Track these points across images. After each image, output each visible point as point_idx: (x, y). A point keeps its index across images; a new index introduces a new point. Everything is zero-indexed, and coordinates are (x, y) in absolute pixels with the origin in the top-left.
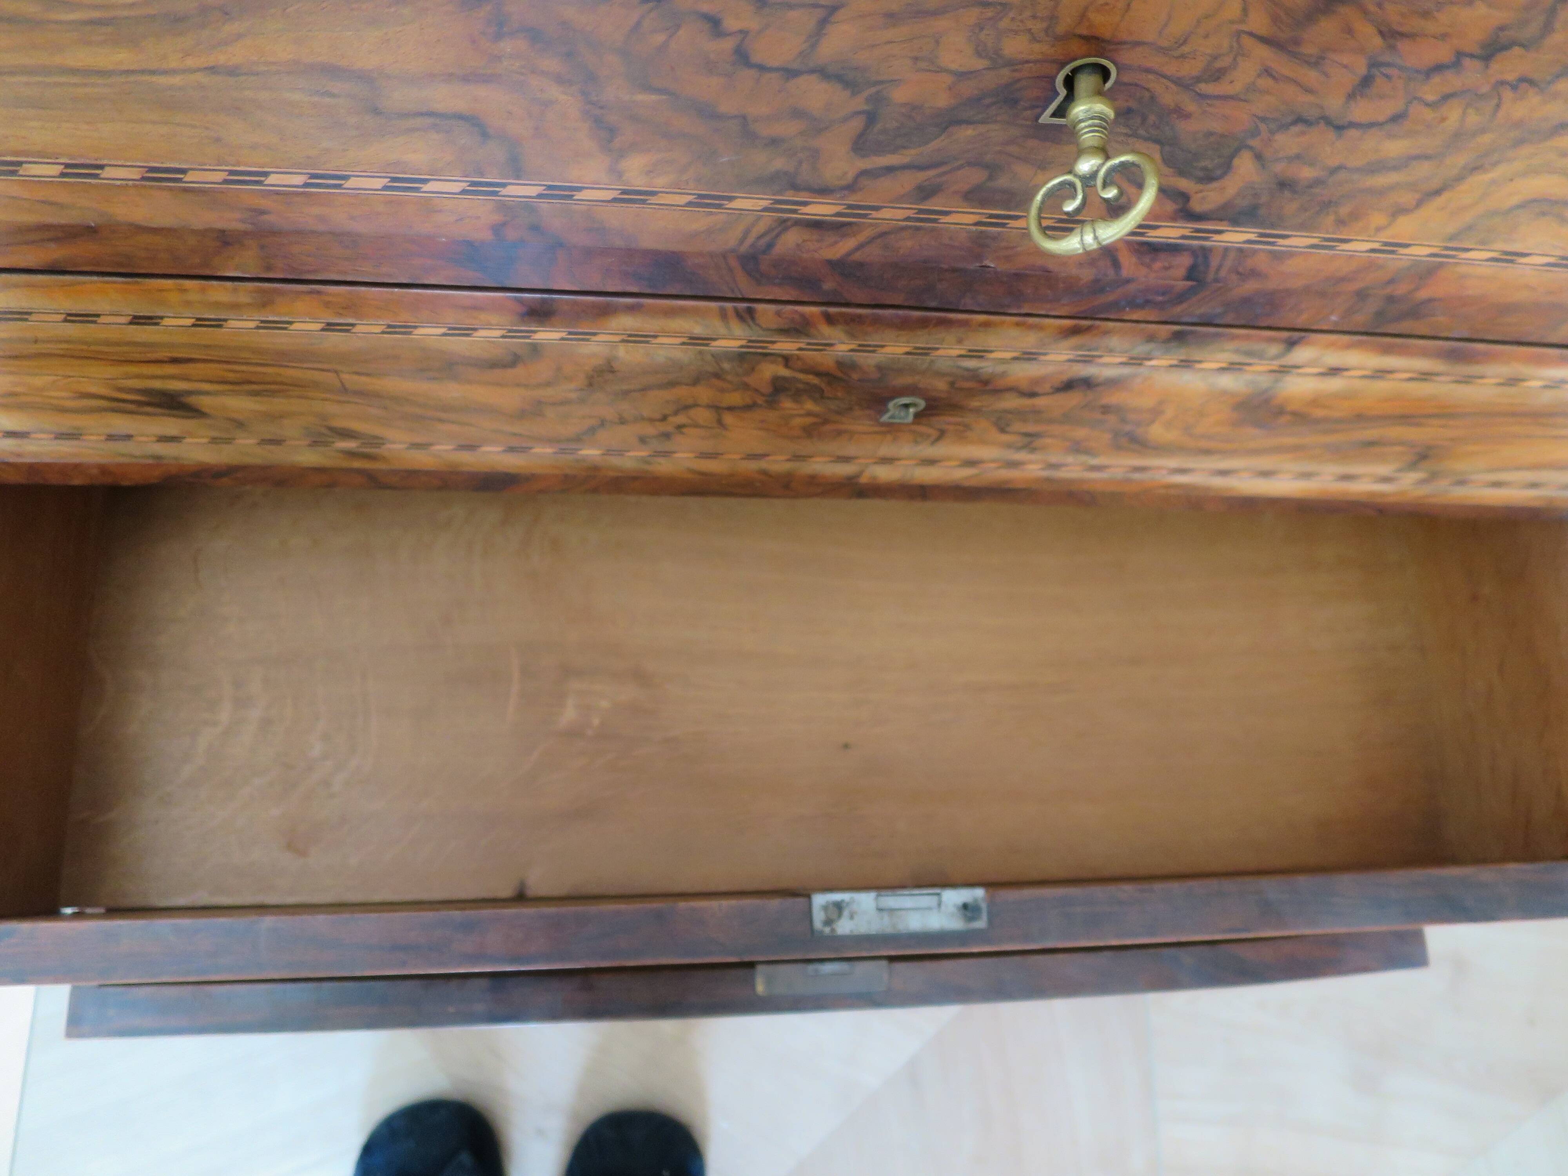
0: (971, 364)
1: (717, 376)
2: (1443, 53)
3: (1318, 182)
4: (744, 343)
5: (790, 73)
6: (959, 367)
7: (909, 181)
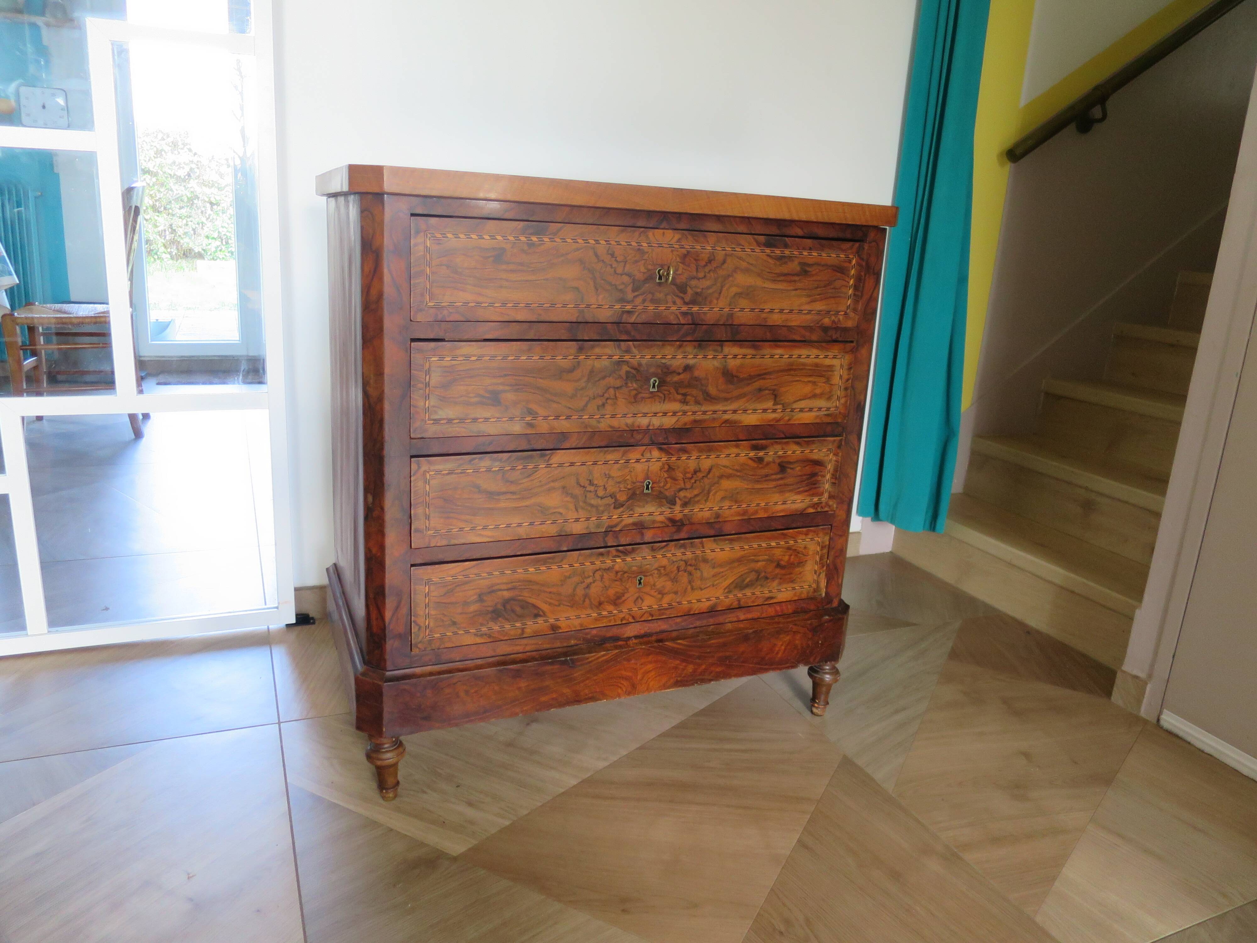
0: (663, 361)
1: (615, 373)
3: (701, 292)
4: (618, 357)
6: (661, 363)
7: (641, 298)
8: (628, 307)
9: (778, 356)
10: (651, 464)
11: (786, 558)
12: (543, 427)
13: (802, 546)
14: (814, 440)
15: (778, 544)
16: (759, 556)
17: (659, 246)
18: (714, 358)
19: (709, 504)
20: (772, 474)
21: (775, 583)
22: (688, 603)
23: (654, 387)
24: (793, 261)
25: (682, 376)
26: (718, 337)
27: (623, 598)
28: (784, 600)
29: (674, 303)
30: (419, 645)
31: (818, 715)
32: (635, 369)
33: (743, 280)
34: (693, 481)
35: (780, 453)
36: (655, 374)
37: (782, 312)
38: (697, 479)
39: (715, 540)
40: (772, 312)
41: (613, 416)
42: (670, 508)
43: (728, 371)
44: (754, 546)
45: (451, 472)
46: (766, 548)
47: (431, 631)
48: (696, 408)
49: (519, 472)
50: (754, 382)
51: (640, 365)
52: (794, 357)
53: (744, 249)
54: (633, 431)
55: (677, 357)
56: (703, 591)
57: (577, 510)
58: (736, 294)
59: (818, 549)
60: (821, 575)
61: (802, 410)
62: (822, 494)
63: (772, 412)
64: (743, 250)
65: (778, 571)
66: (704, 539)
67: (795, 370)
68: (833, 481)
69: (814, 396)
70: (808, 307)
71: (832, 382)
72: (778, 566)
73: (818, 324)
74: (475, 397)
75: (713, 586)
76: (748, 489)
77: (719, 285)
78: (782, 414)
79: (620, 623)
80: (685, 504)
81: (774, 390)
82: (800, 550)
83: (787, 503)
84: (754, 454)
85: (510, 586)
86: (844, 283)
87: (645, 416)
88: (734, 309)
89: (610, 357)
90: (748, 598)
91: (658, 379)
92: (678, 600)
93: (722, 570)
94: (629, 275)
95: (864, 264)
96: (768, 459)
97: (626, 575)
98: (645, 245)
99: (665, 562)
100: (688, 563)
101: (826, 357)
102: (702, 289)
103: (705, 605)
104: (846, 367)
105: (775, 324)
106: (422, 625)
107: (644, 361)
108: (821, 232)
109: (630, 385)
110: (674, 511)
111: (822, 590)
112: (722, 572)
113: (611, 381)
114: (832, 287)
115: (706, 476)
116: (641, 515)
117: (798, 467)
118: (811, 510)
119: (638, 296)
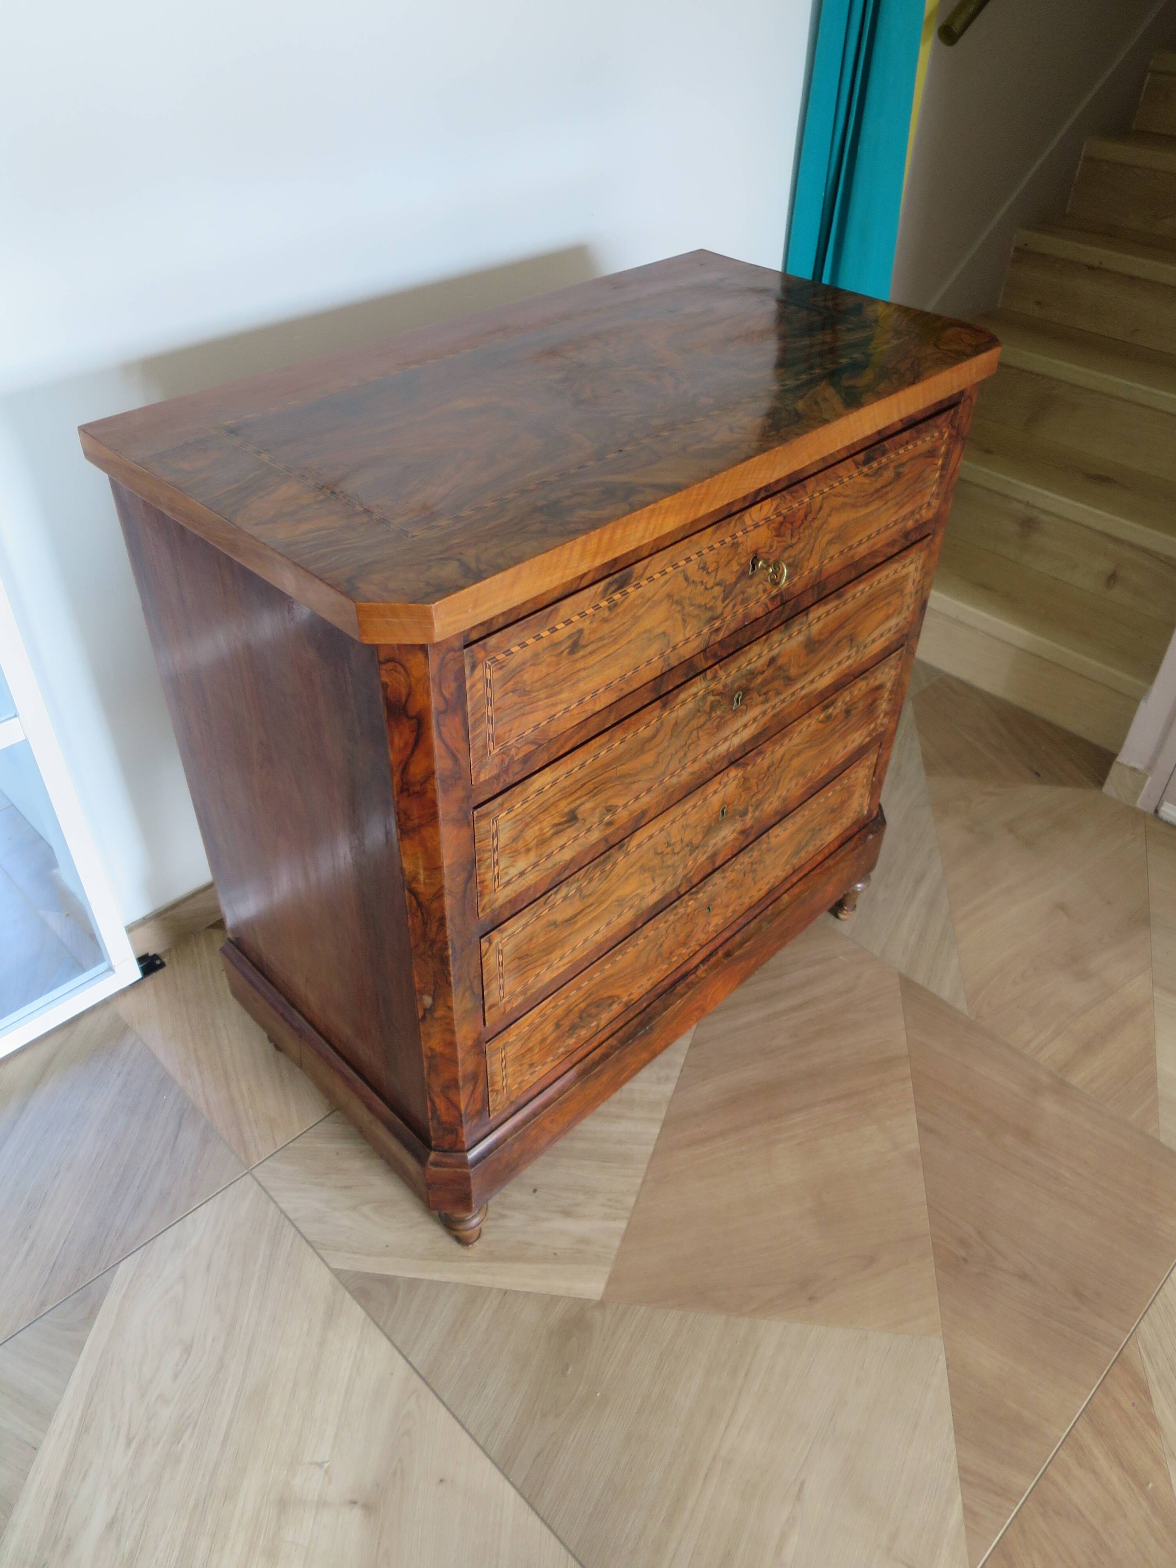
0: (749, 667)
1: (699, 711)
2: (800, 522)
3: (794, 561)
4: (704, 690)
5: (712, 588)
6: (746, 670)
7: (731, 604)
8: (717, 624)
9: (859, 594)
10: (727, 787)
11: (839, 799)
12: (623, 816)
13: (854, 779)
14: (879, 666)
15: (834, 790)
16: (817, 813)
17: (754, 528)
18: (799, 632)
19: (778, 794)
20: (838, 726)
21: (827, 829)
22: (750, 899)
23: (737, 703)
24: (888, 468)
25: (766, 674)
26: (806, 604)
27: (693, 934)
29: (765, 591)
30: (498, 1108)
31: (846, 920)
32: (720, 694)
33: (836, 521)
34: (765, 780)
35: (848, 698)
36: (740, 688)
38: (769, 775)
39: (779, 826)
41: (694, 761)
42: (742, 821)
43: (810, 639)
44: (813, 807)
45: (525, 926)
46: (823, 802)
47: (509, 1088)
48: (777, 700)
49: (597, 879)
50: (834, 636)
51: (725, 686)
52: (873, 586)
53: (842, 480)
54: (711, 764)
55: (762, 655)
56: (764, 880)
57: (654, 881)
58: (828, 542)
59: (867, 772)
60: (866, 796)
62: (878, 717)
63: (847, 660)
64: (841, 482)
65: (830, 817)
66: (770, 831)
67: (874, 599)
68: (890, 697)
69: (888, 617)
70: (894, 519)
71: (905, 592)
72: (832, 811)
73: (901, 531)
74: (550, 830)
75: (774, 868)
76: (815, 755)
77: (812, 541)
78: (855, 657)
79: (689, 958)
80: (757, 806)
81: (851, 635)
82: (852, 784)
83: (848, 746)
84: (824, 714)
85: (586, 996)
86: (933, 468)
87: (726, 741)
88: (824, 561)
89: (695, 695)
90: (801, 859)
91: (743, 690)
92: (741, 903)
94: (720, 583)
95: (955, 433)
96: (834, 713)
97: (696, 912)
98: (740, 534)
99: (732, 876)
100: (754, 863)
101: (904, 567)
102: (795, 556)
103: (764, 891)
104: (919, 568)
105: (861, 557)
106: (499, 1088)
107: (729, 680)
109: (714, 715)
110: (746, 821)
111: (865, 809)
112: (783, 850)
113: (695, 723)
114: (921, 479)
115: (778, 766)
116: (715, 845)
117: (861, 702)
118: (868, 739)
119: (728, 604)
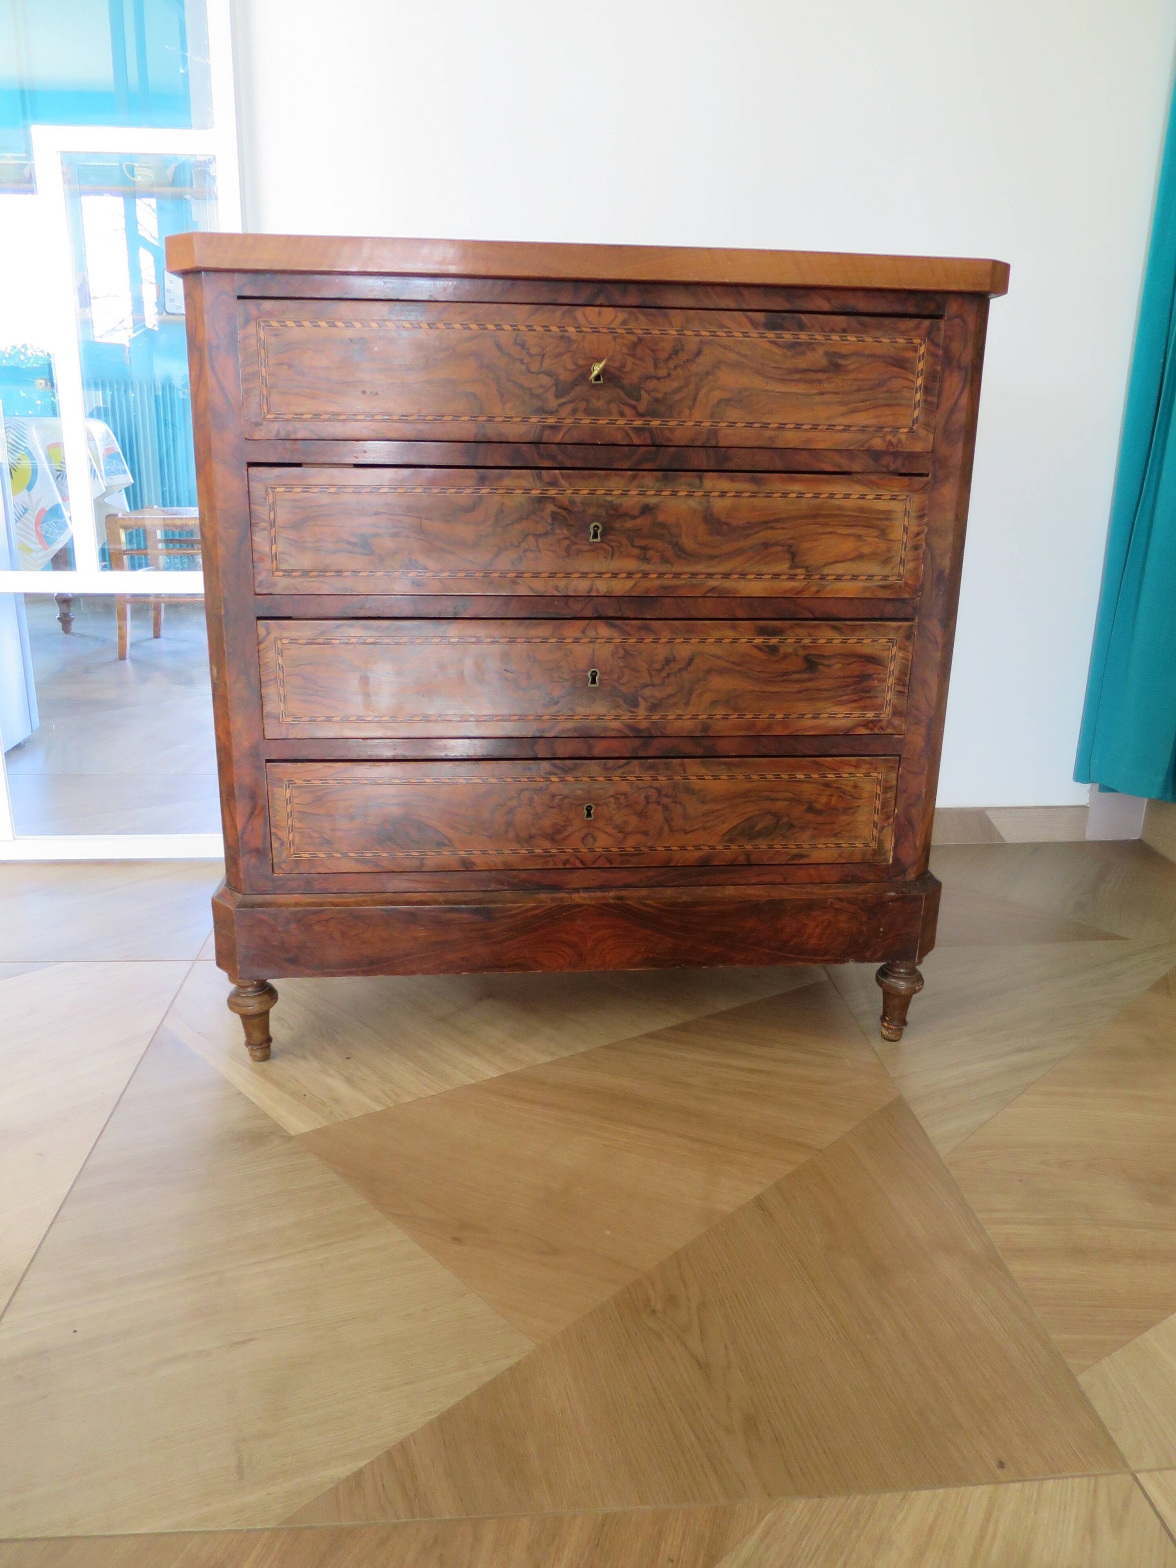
0: (609, 498)
1: (535, 513)
3: (664, 399)
4: (540, 491)
5: (538, 373)
6: (605, 500)
7: (570, 407)
8: (551, 421)
9: (794, 495)
10: (597, 646)
11: (824, 799)
12: (435, 585)
13: (851, 784)
14: (863, 625)
15: (808, 776)
16: (777, 791)
17: (594, 332)
18: (690, 495)
19: (692, 710)
20: (795, 672)
21: (806, 835)
22: (666, 850)
23: (595, 536)
24: (814, 349)
25: (638, 522)
26: (696, 465)
27: (566, 833)
28: (823, 862)
29: (622, 414)
30: (283, 866)
32: (565, 509)
33: (732, 379)
34: (664, 674)
35: (806, 641)
36: (597, 518)
37: (800, 428)
38: (669, 671)
39: (702, 763)
40: (783, 428)
41: (536, 575)
42: (630, 711)
43: (712, 515)
44: (768, 776)
45: (310, 642)
46: (788, 781)
47: (297, 849)
48: (664, 568)
50: (756, 533)
51: (572, 502)
52: (822, 496)
53: (731, 332)
54: (565, 597)
55: (629, 493)
56: (689, 835)
58: (720, 401)
59: (879, 790)
60: (885, 831)
61: (839, 578)
62: (881, 707)
63: (789, 579)
64: (729, 334)
65: (810, 817)
66: (686, 760)
67: (826, 516)
68: (900, 688)
69: (861, 557)
70: (845, 421)
71: (891, 537)
72: (811, 809)
73: (862, 446)
74: (336, 542)
75: (704, 829)
76: (752, 692)
77: (692, 387)
78: (806, 583)
79: (562, 867)
80: (653, 708)
81: (790, 546)
82: (848, 789)
83: (821, 716)
84: (762, 640)
85: (400, 801)
86: (907, 383)
87: (585, 577)
88: (719, 422)
89: (527, 491)
90: (761, 851)
91: (602, 524)
92: (649, 844)
93: (717, 807)
94: (549, 374)
95: (940, 352)
96: (783, 649)
97: (566, 801)
98: (571, 330)
99: (624, 787)
100: (664, 792)
101: (878, 497)
102: (666, 394)
103: (692, 856)
104: (913, 514)
105: (789, 446)
106: (285, 839)
107: (578, 498)
108: (862, 304)
109: (558, 531)
110: (637, 716)
111: (888, 854)
112: (718, 810)
113: (530, 525)
114: (885, 389)
115: (685, 669)
116: (586, 717)
117: (838, 663)
118: (863, 731)
119: (564, 404)
